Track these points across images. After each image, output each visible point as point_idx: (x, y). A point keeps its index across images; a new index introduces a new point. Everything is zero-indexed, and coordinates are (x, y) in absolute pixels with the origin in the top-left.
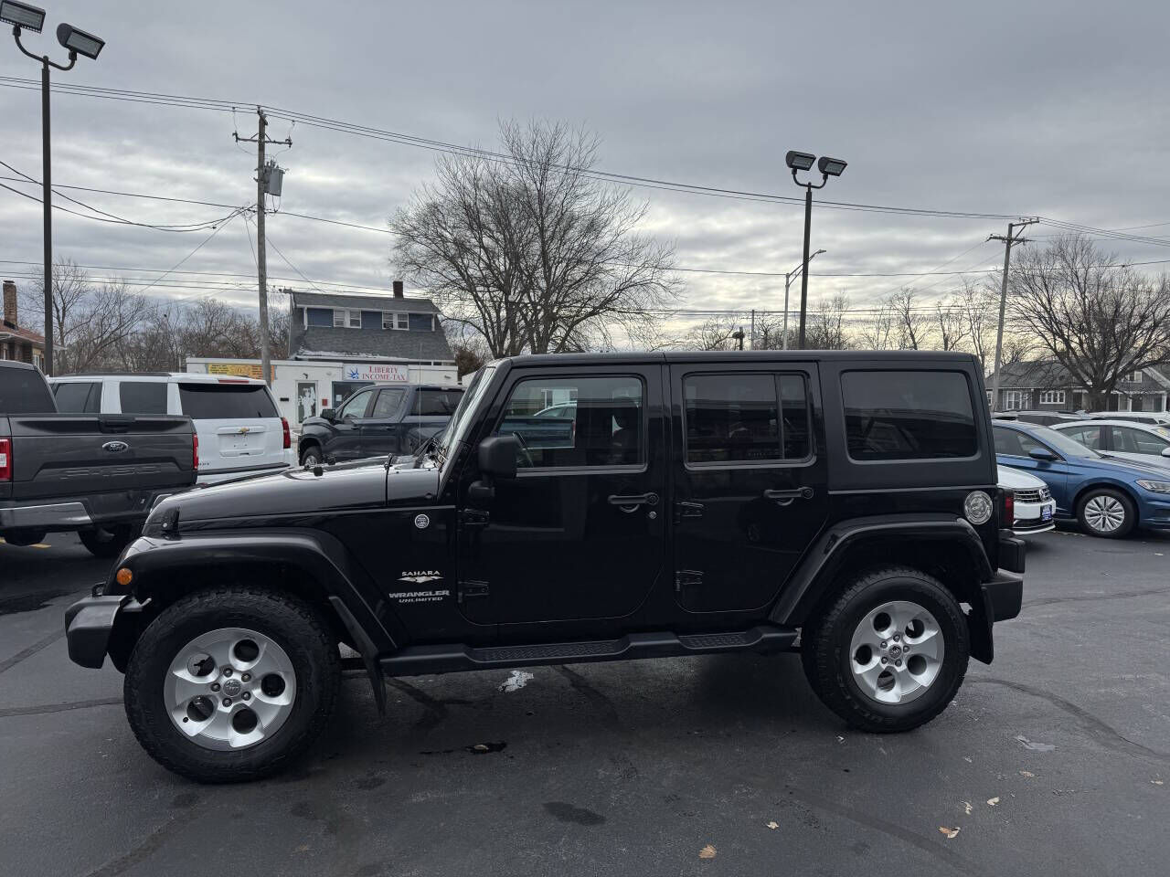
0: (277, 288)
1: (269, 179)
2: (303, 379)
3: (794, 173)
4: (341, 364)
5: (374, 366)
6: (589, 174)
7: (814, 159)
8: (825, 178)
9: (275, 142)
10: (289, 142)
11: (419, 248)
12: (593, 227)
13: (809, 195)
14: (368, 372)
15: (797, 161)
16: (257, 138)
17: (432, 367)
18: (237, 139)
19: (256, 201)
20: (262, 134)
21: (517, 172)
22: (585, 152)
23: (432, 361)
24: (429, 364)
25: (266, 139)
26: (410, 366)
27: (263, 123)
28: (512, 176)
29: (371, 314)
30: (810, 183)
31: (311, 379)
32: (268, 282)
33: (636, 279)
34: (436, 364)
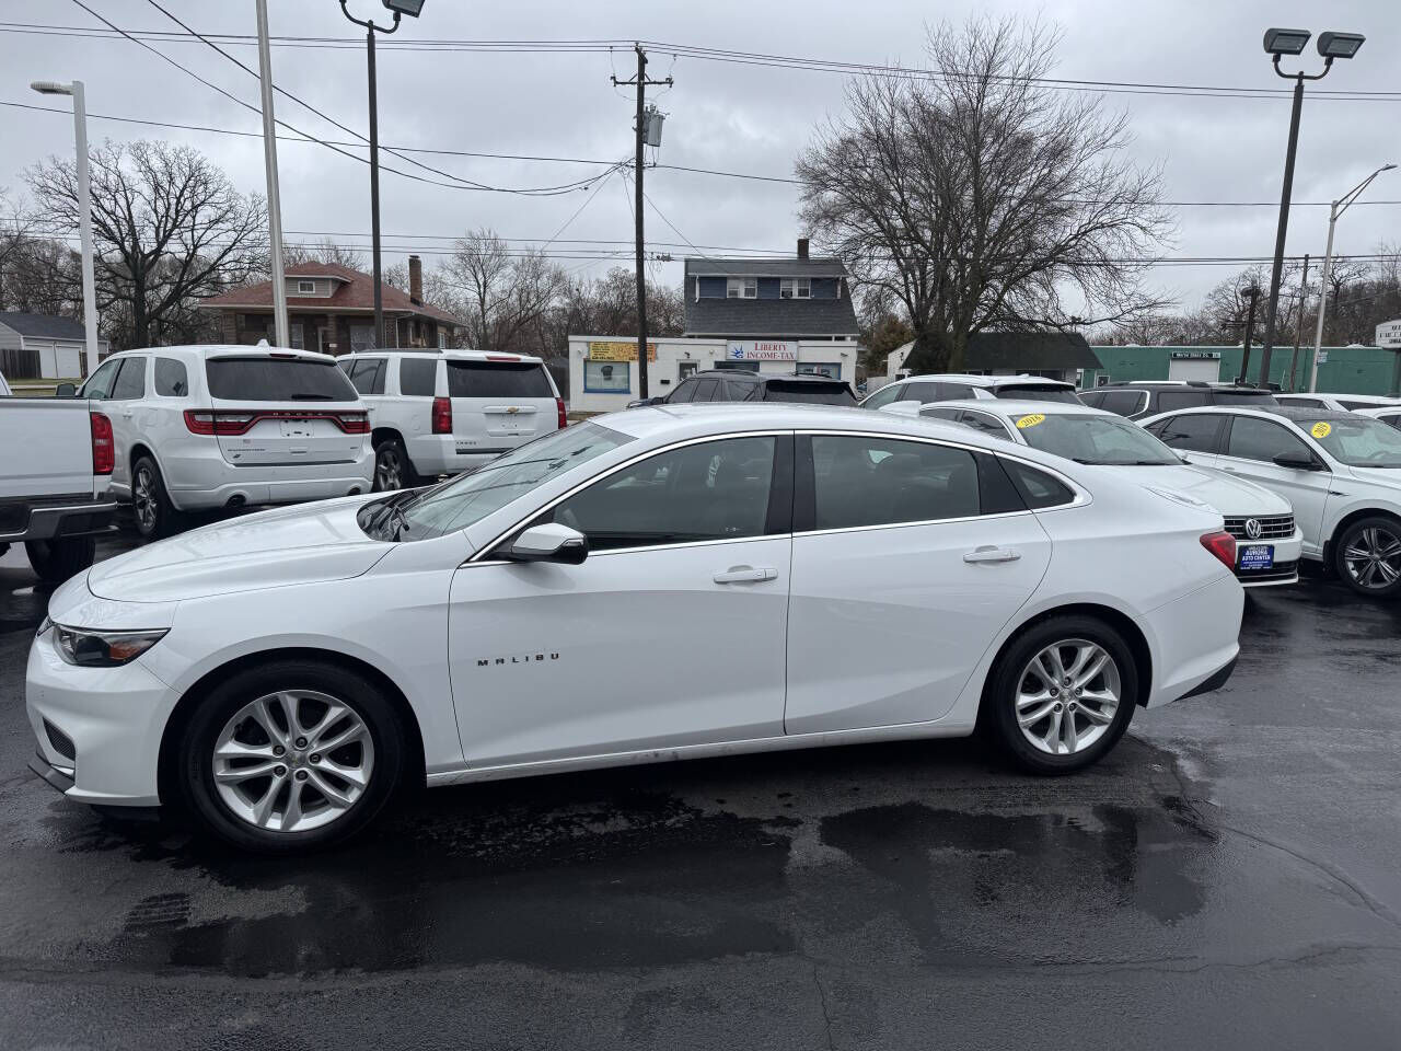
0: (655, 256)
1: (646, 126)
2: (684, 359)
3: (1277, 59)
4: (724, 341)
5: (760, 343)
6: (1042, 84)
7: (1307, 36)
8: (1329, 63)
9: (655, 83)
10: (670, 81)
11: (830, 196)
12: (1058, 152)
13: (1299, 91)
14: (752, 349)
15: (1281, 43)
16: (636, 80)
17: (833, 343)
18: (616, 83)
19: (634, 154)
20: (641, 74)
21: (946, 89)
22: (1040, 52)
23: (833, 335)
24: (829, 339)
25: (646, 80)
26: (801, 343)
27: (643, 61)
28: (943, 97)
29: (768, 279)
30: (1302, 73)
31: (693, 359)
32: (646, 248)
33: (1105, 219)
34: (837, 339)
